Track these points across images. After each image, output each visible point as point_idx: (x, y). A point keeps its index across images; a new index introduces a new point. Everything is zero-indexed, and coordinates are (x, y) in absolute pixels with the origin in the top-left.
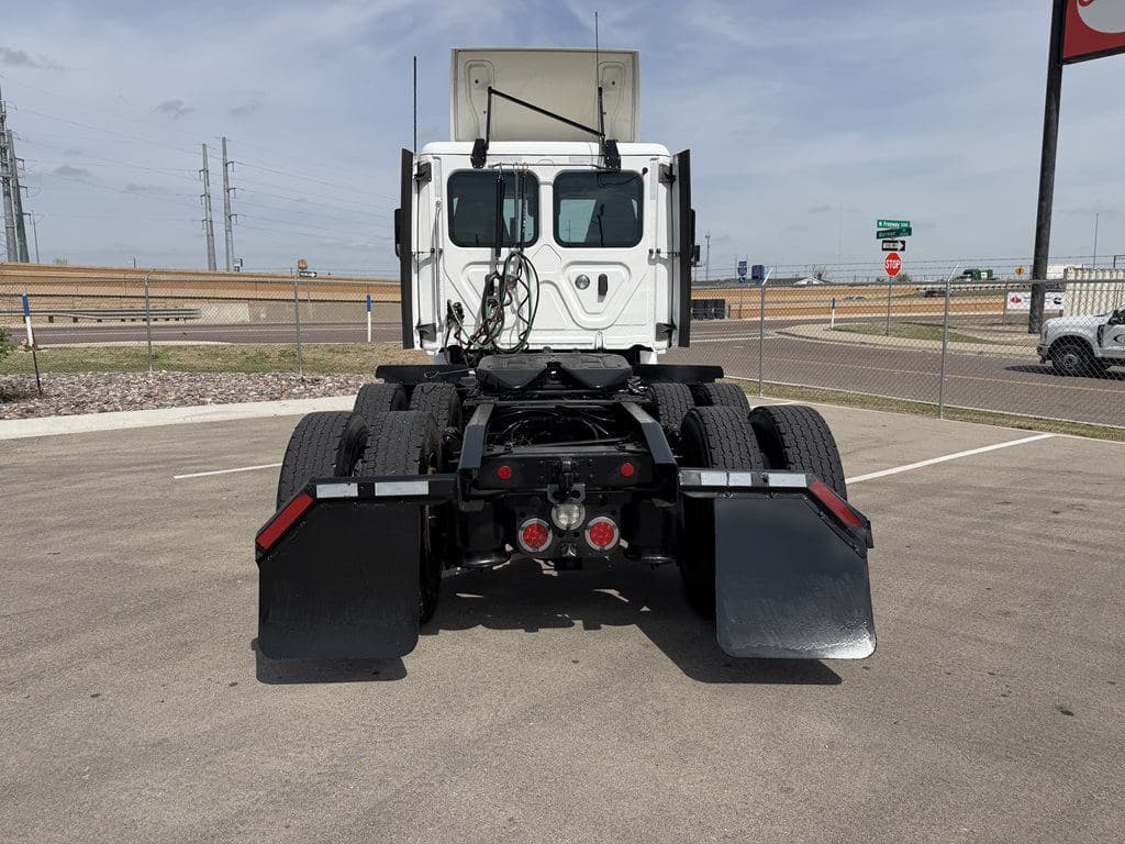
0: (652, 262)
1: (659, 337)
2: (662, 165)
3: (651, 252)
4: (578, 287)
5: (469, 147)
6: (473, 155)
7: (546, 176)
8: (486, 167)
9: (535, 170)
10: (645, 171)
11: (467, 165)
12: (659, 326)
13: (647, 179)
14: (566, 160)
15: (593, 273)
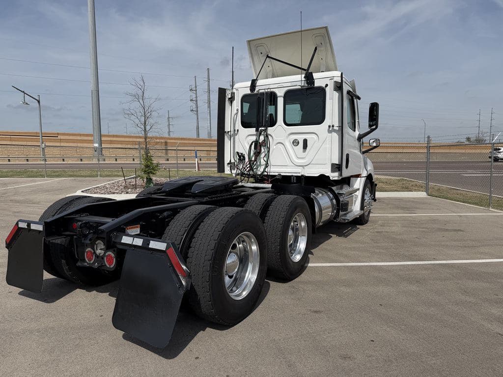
0: (330, 132)
1: (333, 171)
2: (335, 82)
3: (329, 127)
4: (293, 144)
5: (249, 84)
6: (251, 87)
7: (280, 93)
8: (255, 92)
9: (276, 91)
10: (327, 85)
11: (248, 92)
12: (333, 165)
13: (327, 89)
14: (289, 84)
15: (300, 138)
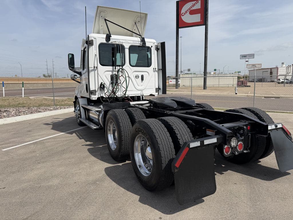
0: (154, 71)
1: (156, 92)
2: (156, 45)
3: (154, 69)
4: (136, 78)
5: (105, 36)
6: (106, 38)
7: (127, 46)
8: (110, 42)
9: (124, 44)
10: (152, 46)
11: (104, 41)
12: (156, 89)
13: (152, 48)
14: (132, 42)
15: (140, 74)
